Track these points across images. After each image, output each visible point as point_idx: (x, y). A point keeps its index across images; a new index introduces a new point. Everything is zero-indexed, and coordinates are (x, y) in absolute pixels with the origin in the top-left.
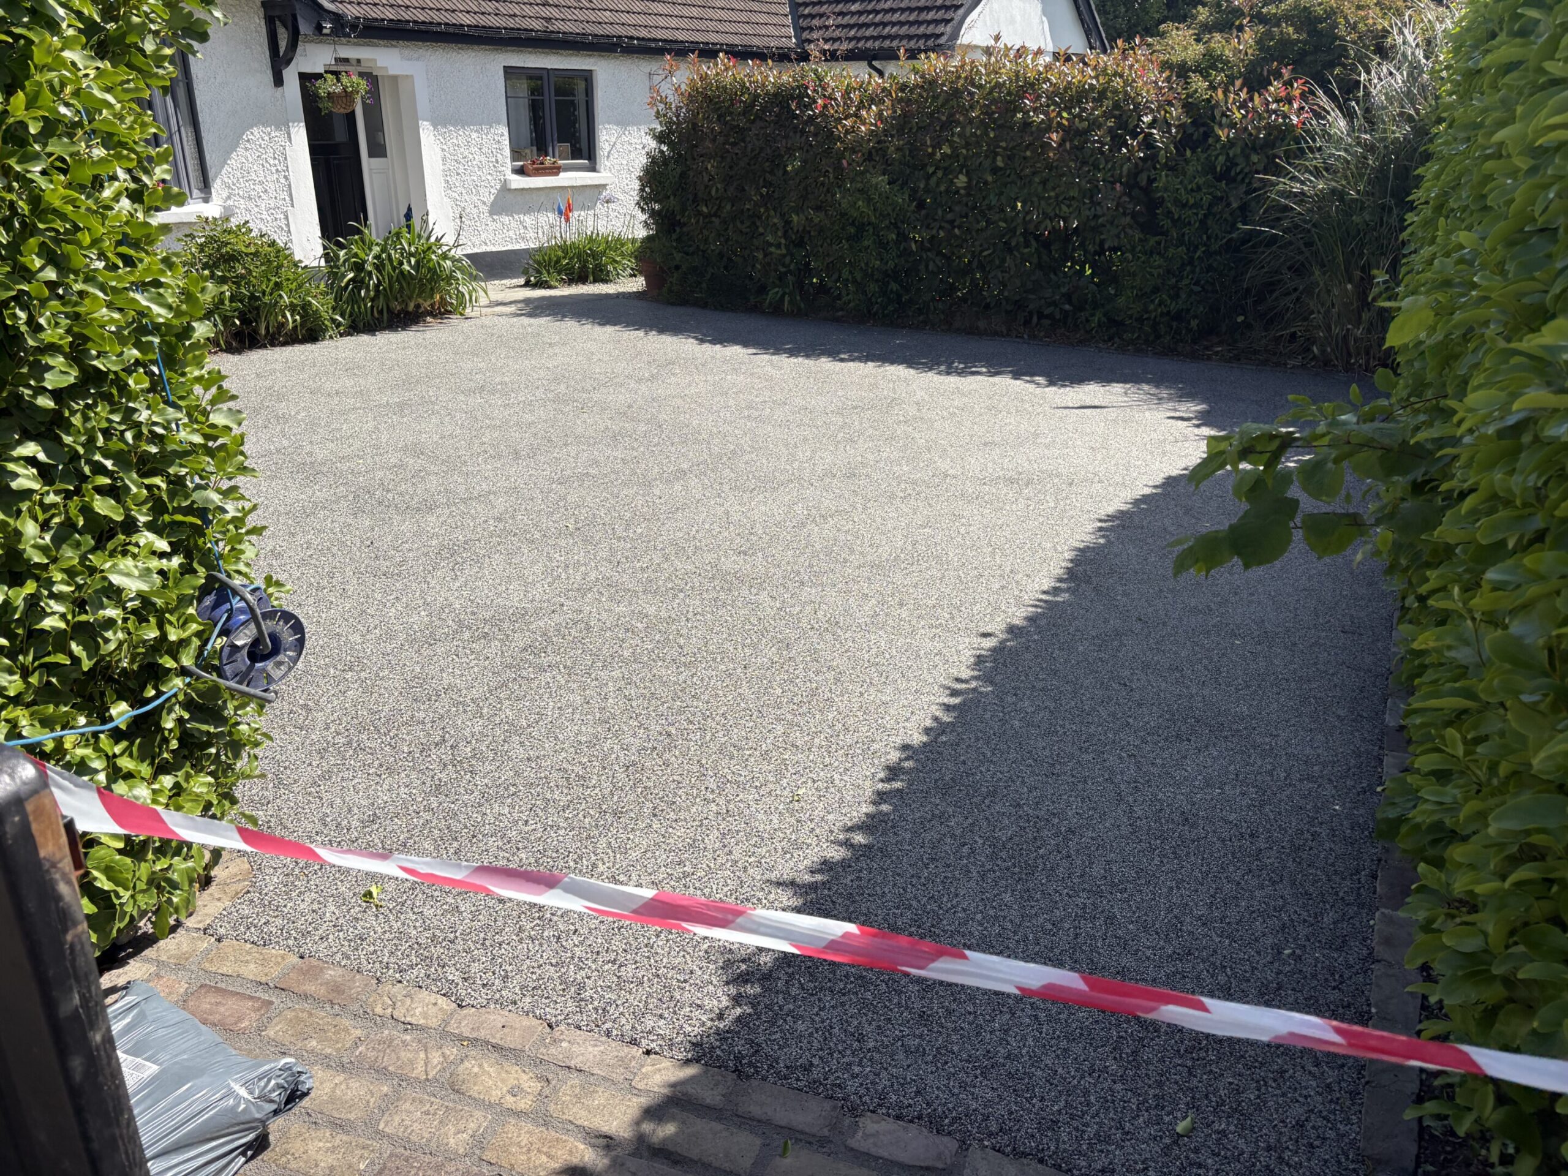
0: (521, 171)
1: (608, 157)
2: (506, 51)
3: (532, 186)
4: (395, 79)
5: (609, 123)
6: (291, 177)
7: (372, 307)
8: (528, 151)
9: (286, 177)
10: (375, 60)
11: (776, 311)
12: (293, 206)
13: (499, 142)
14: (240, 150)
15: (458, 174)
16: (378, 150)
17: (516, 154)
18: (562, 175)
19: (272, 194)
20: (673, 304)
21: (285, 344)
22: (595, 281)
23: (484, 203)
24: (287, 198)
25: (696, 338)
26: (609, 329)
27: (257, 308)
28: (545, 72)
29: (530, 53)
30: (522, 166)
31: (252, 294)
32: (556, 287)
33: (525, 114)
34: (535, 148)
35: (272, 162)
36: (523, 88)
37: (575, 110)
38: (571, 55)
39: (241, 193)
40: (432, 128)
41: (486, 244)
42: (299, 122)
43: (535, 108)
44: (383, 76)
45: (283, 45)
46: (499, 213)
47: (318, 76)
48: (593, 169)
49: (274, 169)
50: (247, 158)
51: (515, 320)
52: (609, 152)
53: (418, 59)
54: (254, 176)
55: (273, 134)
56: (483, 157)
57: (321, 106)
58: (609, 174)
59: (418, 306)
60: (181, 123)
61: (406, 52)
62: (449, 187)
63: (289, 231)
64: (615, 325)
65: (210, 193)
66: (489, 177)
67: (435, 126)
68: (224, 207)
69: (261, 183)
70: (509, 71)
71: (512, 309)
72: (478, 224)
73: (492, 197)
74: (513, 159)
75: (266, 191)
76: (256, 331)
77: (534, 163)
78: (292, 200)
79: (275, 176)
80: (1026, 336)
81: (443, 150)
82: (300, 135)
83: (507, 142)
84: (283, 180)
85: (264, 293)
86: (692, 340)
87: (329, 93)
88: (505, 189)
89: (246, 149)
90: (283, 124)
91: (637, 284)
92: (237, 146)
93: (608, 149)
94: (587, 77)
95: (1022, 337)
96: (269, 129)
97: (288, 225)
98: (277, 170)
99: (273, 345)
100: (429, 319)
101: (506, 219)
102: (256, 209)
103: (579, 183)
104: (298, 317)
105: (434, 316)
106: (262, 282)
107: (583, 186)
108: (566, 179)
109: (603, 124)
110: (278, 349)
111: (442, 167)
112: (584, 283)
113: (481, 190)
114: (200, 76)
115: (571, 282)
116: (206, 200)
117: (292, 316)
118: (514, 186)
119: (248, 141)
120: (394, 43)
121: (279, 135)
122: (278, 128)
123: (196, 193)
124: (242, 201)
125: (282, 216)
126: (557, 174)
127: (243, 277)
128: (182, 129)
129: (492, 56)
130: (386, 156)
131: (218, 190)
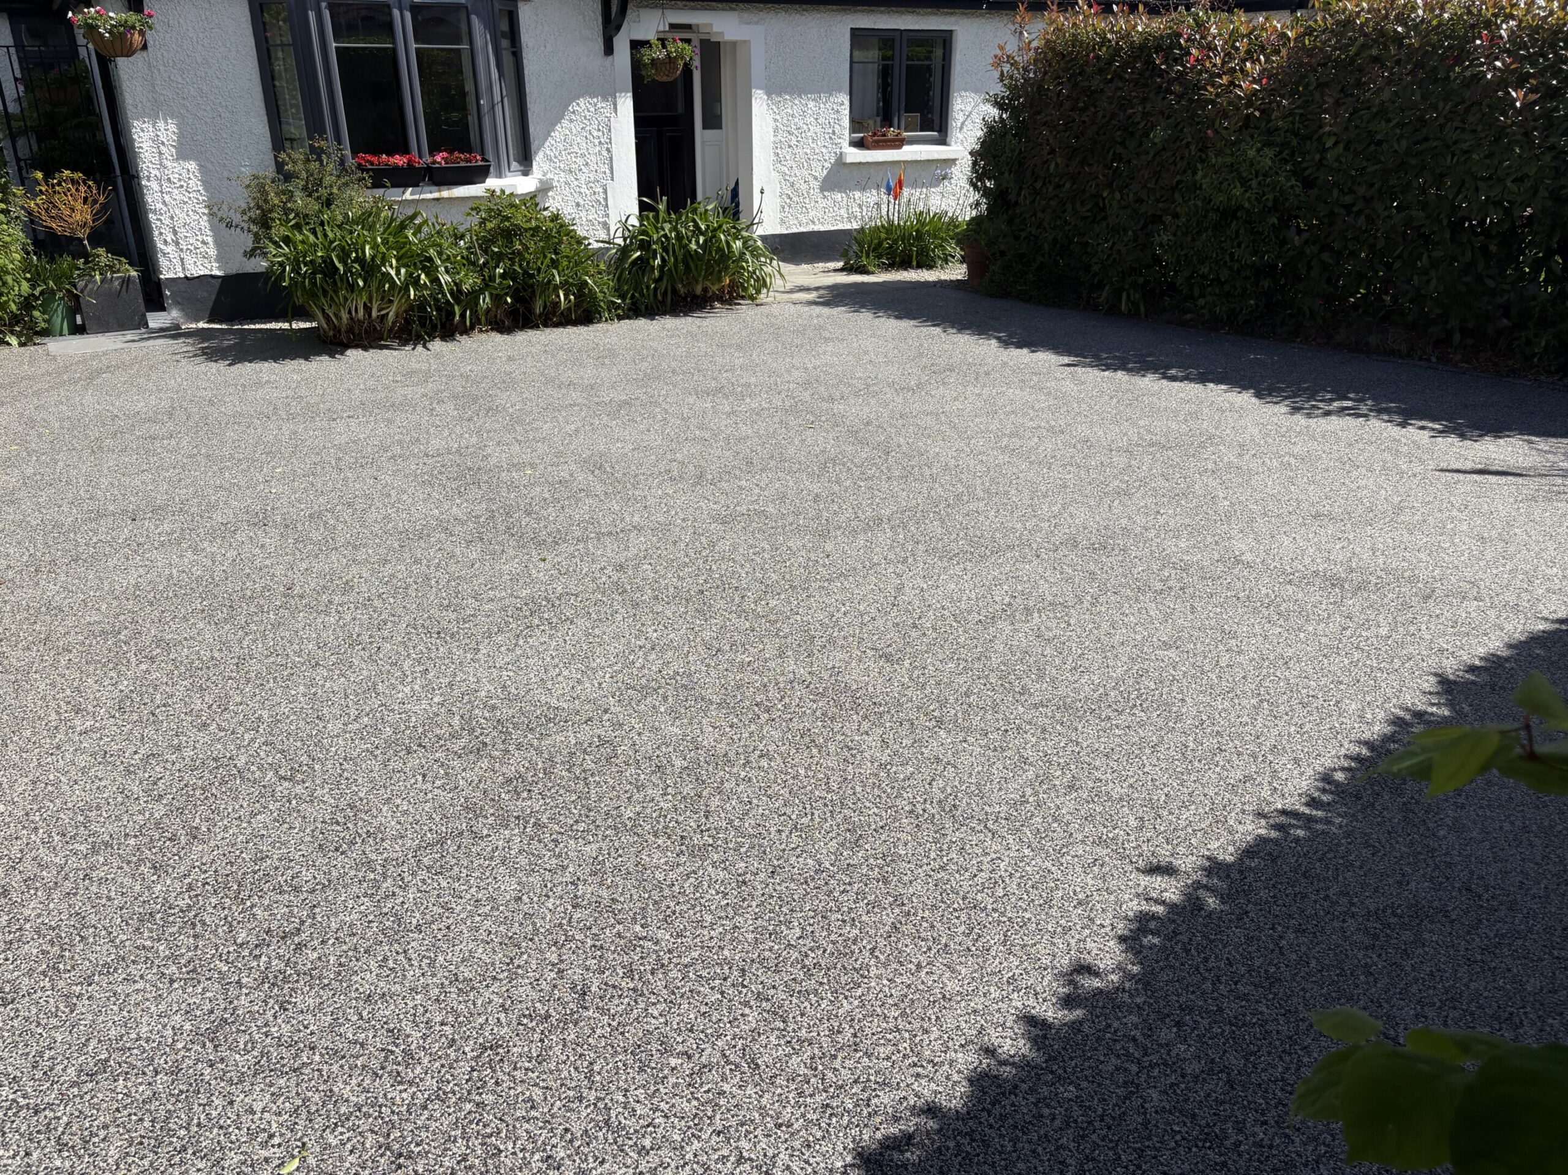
0: (860, 144)
1: (961, 128)
2: (855, 12)
3: (870, 160)
4: (734, 44)
5: (966, 91)
6: (614, 150)
7: (655, 288)
8: (871, 122)
9: (608, 150)
10: (711, 25)
11: (1112, 311)
12: (612, 180)
13: (838, 111)
14: (565, 122)
15: (790, 146)
16: (713, 121)
17: (856, 124)
18: (906, 148)
19: (593, 167)
20: (992, 296)
21: (557, 325)
22: (919, 266)
23: (816, 178)
24: (608, 171)
25: (999, 339)
26: (906, 324)
27: (532, 286)
28: (897, 34)
29: (882, 12)
30: (862, 138)
31: (526, 272)
32: (873, 273)
33: (872, 81)
34: (879, 119)
35: (595, 134)
36: (872, 51)
37: (930, 76)
38: (930, 14)
39: (562, 166)
40: (765, 97)
41: (813, 222)
42: (627, 92)
43: (885, 73)
44: (725, 43)
45: (614, 9)
46: (831, 189)
47: (646, 43)
48: (943, 142)
49: (596, 142)
50: (570, 131)
51: (807, 309)
52: (963, 123)
53: (757, 23)
54: (576, 149)
55: (599, 105)
56: (819, 129)
57: (643, 73)
58: (961, 148)
59: (705, 290)
60: (504, 93)
61: (745, 15)
62: (779, 159)
63: (607, 206)
64: (914, 319)
65: (531, 166)
66: (824, 150)
67: (769, 94)
68: (541, 181)
69: (583, 156)
70: (858, 37)
71: (812, 296)
72: (807, 201)
73: (825, 172)
74: (853, 130)
75: (587, 164)
76: (530, 311)
77: (875, 134)
78: (612, 173)
79: (598, 148)
80: (1434, 359)
81: (776, 120)
82: (626, 105)
83: (847, 112)
84: (605, 153)
85: (539, 270)
86: (994, 342)
87: (653, 60)
88: (840, 163)
89: (571, 121)
90: (609, 95)
91: (957, 272)
92: (562, 118)
93: (962, 120)
94: (945, 40)
95: (1429, 360)
96: (595, 100)
97: (606, 199)
98: (600, 143)
99: (546, 326)
100: (717, 304)
101: (838, 196)
102: (576, 183)
103: (924, 157)
104: (572, 297)
105: (722, 301)
106: (538, 258)
107: (928, 161)
108: (910, 152)
109: (959, 91)
110: (548, 330)
111: (772, 139)
112: (906, 269)
113: (814, 164)
114: (530, 44)
115: (892, 266)
116: (526, 173)
117: (566, 296)
118: (849, 159)
119: (574, 112)
120: (733, 6)
121: (605, 107)
122: (605, 99)
123: (515, 165)
124: (562, 175)
125: (601, 190)
126: (900, 147)
127: (520, 253)
128: (506, 100)
129: (839, 17)
130: (720, 128)
131: (539, 162)
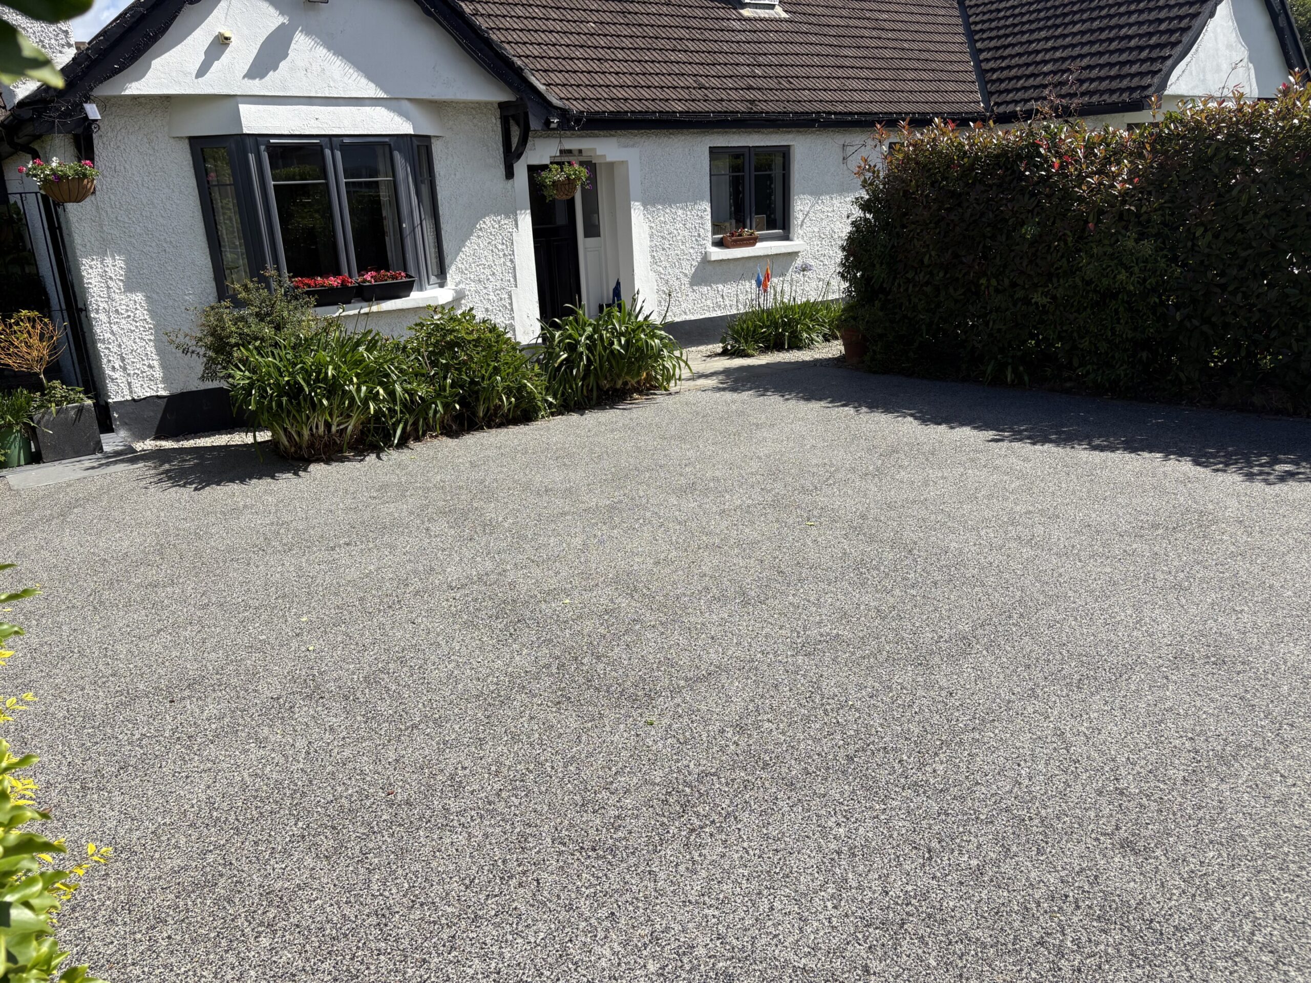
0: (720, 244)
1: (802, 225)
2: (713, 133)
3: (730, 257)
4: (611, 165)
5: (804, 194)
6: (517, 262)
7: (582, 385)
8: (727, 224)
9: (511, 261)
10: (595, 149)
12: (516, 286)
13: (702, 217)
14: (474, 238)
15: (664, 249)
16: (592, 230)
17: (717, 227)
18: (759, 245)
19: (499, 276)
21: (500, 425)
22: (791, 348)
23: (686, 275)
24: (512, 280)
27: (477, 392)
28: (747, 150)
29: (734, 133)
30: (722, 238)
31: (472, 382)
32: (753, 356)
33: (725, 190)
34: (734, 221)
35: (500, 247)
36: (724, 165)
37: (771, 183)
38: (772, 133)
39: (472, 277)
40: (642, 208)
41: (685, 313)
42: (526, 209)
43: (736, 184)
44: (600, 164)
45: (515, 141)
46: (699, 284)
47: (544, 167)
48: (786, 238)
49: (501, 254)
50: (478, 245)
52: (803, 221)
53: (633, 146)
54: (484, 261)
55: (503, 222)
56: (687, 233)
57: (545, 193)
58: (802, 242)
60: (423, 217)
61: (623, 140)
62: (655, 261)
63: (512, 310)
65: (446, 278)
66: (691, 251)
67: (645, 205)
68: (456, 291)
69: (490, 267)
70: (714, 152)
71: (712, 382)
72: (679, 295)
73: (693, 269)
74: (714, 232)
75: (494, 274)
76: (475, 414)
77: (732, 235)
78: (515, 281)
79: (503, 260)
81: (651, 227)
82: (526, 220)
83: (709, 217)
84: (509, 264)
85: (483, 378)
87: (554, 182)
88: (705, 261)
89: (479, 237)
90: (511, 212)
91: (834, 349)
92: (471, 234)
93: (801, 219)
94: (785, 153)
96: (499, 218)
97: (511, 304)
98: (504, 255)
99: (490, 427)
100: (635, 396)
101: (705, 289)
102: (485, 291)
103: (774, 252)
104: (513, 399)
105: (640, 393)
106: (482, 367)
107: (776, 255)
108: (763, 248)
109: (798, 194)
110: (493, 431)
111: (649, 244)
112: (779, 351)
113: (684, 263)
114: (442, 173)
115: (767, 349)
116: (442, 285)
117: (508, 399)
118: (713, 258)
119: (481, 229)
120: (613, 133)
121: (507, 222)
122: (507, 216)
123: (433, 279)
124: (473, 284)
125: (507, 296)
126: (753, 244)
127: (465, 363)
128: (424, 222)
129: (699, 139)
130: (599, 236)
131: (452, 275)
